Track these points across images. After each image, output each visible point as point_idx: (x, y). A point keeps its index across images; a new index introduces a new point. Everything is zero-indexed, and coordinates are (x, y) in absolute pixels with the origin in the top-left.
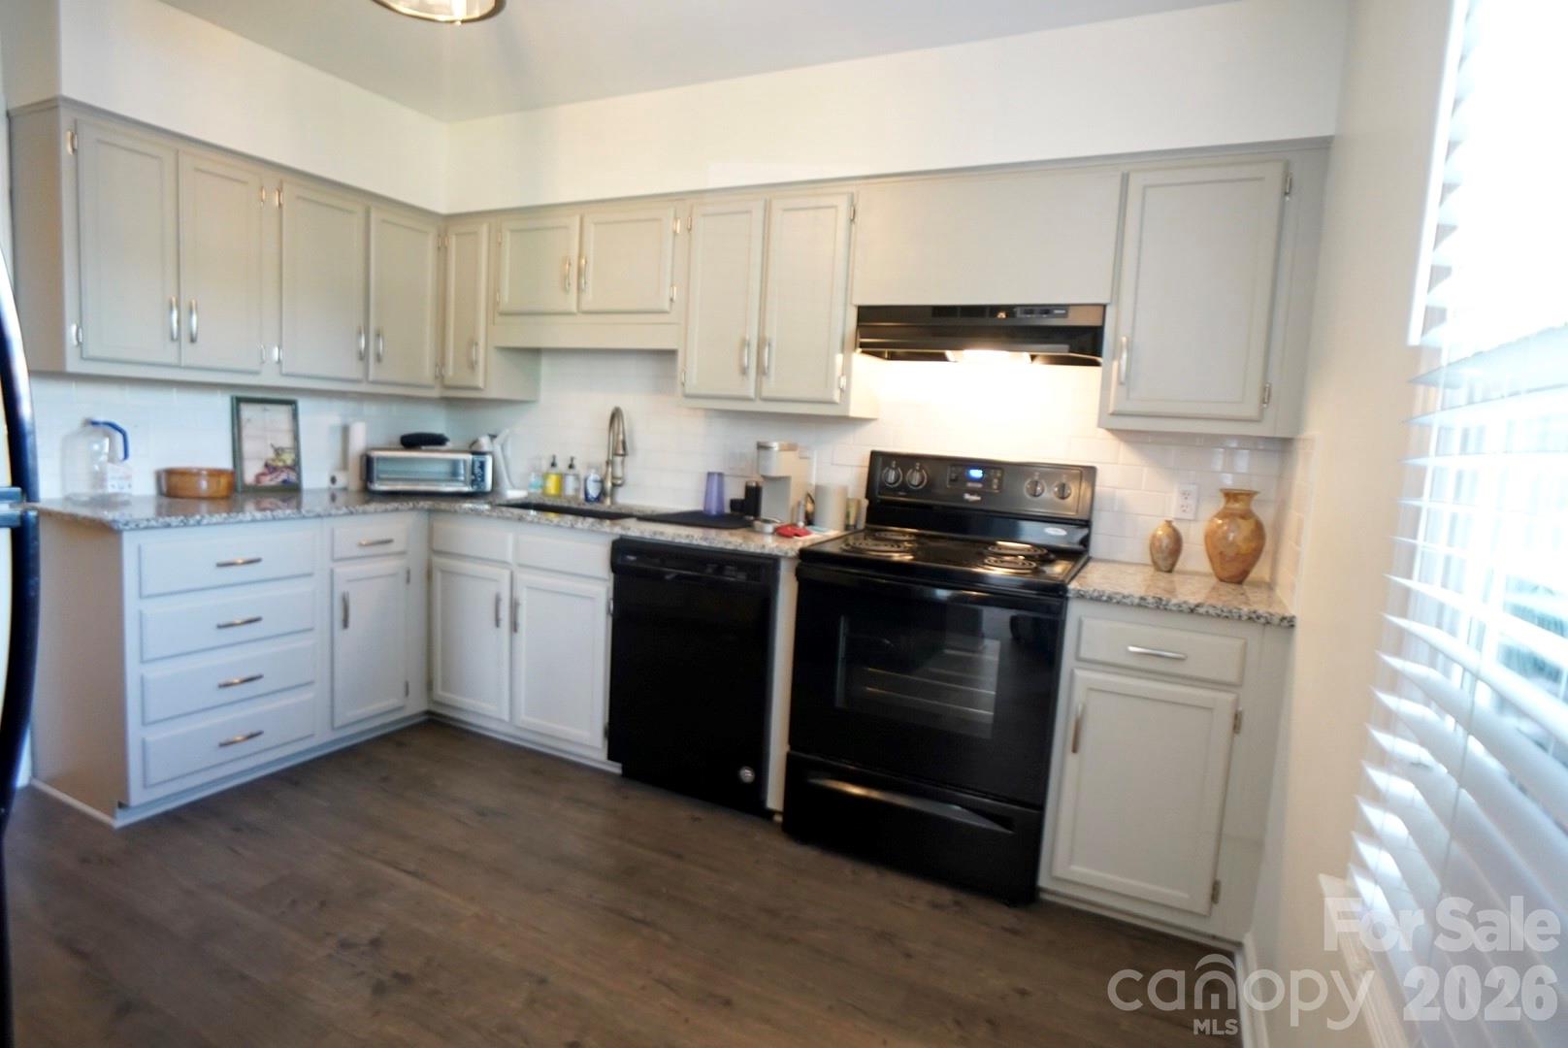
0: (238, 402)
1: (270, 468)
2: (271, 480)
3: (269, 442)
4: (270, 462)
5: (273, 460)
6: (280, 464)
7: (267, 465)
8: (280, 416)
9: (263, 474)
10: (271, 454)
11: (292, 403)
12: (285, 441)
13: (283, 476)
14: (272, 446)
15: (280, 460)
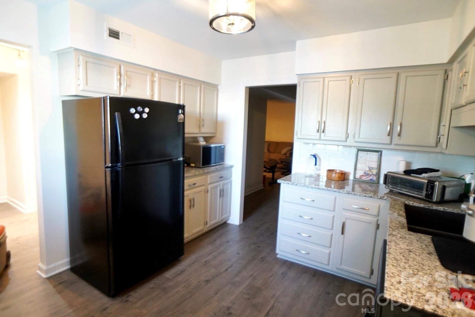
0: (359, 150)
1: (366, 174)
2: (365, 178)
3: (367, 165)
4: (366, 172)
5: (368, 171)
6: (371, 173)
7: (365, 173)
8: (374, 156)
9: (363, 176)
10: (367, 169)
11: (381, 152)
12: (375, 165)
13: (371, 178)
14: (368, 166)
15: (370, 172)
